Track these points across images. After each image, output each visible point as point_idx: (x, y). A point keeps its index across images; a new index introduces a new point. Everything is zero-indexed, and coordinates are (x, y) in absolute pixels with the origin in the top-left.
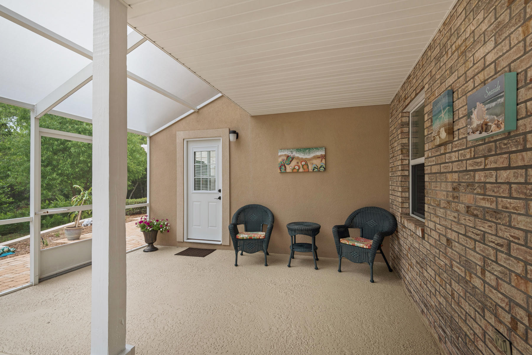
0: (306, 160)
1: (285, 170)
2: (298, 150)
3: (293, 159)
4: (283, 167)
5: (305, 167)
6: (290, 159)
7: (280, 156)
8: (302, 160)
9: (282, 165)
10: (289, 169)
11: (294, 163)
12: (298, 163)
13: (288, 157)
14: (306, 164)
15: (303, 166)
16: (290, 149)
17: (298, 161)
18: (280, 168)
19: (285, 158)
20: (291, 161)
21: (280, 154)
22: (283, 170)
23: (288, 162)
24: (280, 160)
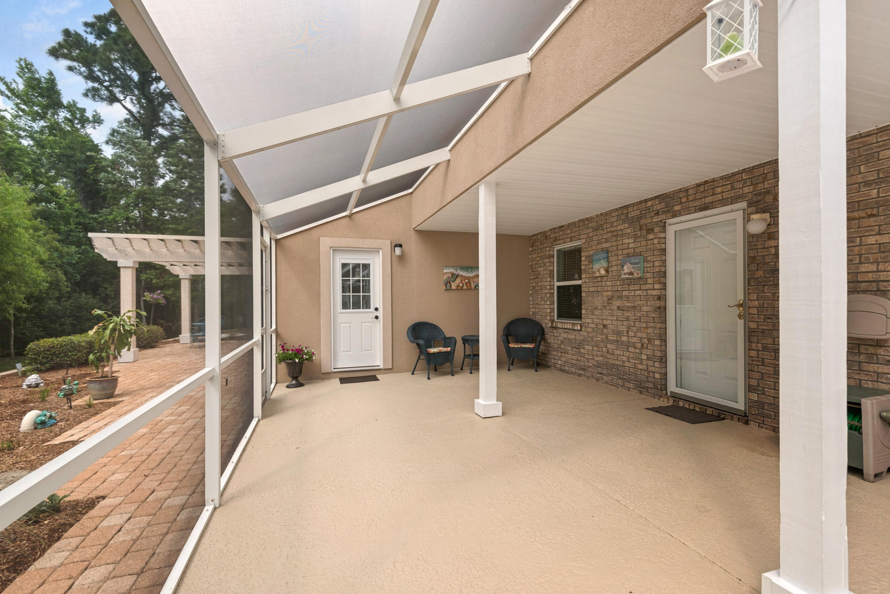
0: (468, 278)
1: (451, 287)
2: (463, 268)
3: (457, 276)
4: (449, 284)
5: (468, 284)
6: (455, 277)
7: (446, 273)
8: (466, 278)
9: (447, 282)
10: (454, 286)
11: (458, 281)
12: (462, 280)
13: (453, 274)
14: (469, 282)
15: (466, 283)
16: (455, 267)
17: (462, 278)
18: (446, 285)
19: (451, 275)
20: (456, 279)
21: (445, 271)
22: (448, 288)
23: (452, 279)
24: (445, 277)
